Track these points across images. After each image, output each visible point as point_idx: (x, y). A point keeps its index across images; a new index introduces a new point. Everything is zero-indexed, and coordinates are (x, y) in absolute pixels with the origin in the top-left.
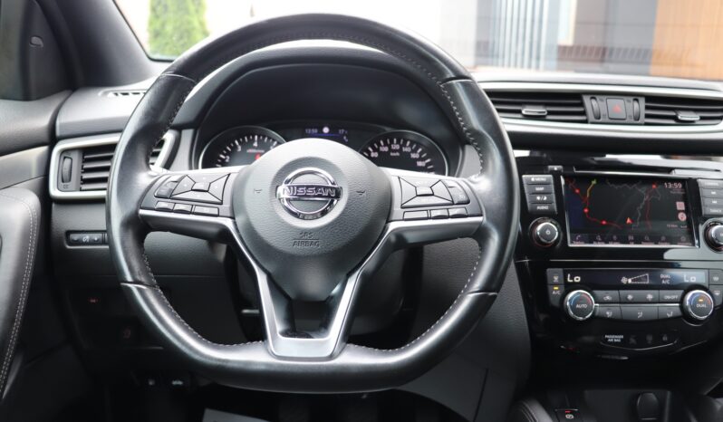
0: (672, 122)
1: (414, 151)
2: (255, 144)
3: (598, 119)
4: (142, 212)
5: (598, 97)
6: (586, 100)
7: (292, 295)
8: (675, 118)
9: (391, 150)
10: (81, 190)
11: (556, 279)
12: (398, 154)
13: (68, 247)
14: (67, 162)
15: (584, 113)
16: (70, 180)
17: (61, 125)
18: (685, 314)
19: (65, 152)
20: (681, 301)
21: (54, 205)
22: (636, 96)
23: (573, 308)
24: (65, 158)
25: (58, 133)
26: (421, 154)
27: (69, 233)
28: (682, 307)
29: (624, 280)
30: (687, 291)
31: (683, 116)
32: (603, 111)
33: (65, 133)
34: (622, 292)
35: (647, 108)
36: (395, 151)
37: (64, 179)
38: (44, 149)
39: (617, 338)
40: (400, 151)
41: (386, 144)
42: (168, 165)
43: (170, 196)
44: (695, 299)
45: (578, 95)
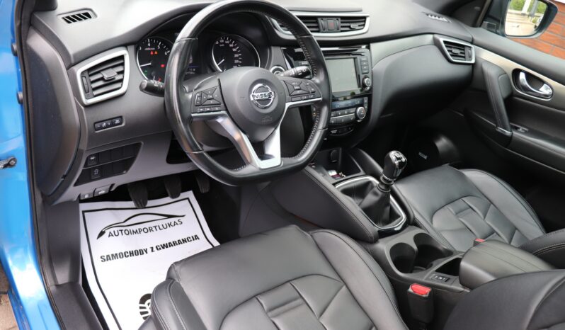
0: (348, 29)
1: (231, 43)
2: (149, 45)
3: (324, 30)
5: (324, 19)
6: (319, 19)
8: (349, 27)
9: (220, 43)
12: (223, 45)
13: (96, 132)
14: (84, 80)
15: (318, 27)
16: (89, 91)
18: (357, 117)
20: (355, 112)
22: (337, 18)
26: (234, 44)
27: (95, 124)
28: (356, 115)
30: (357, 108)
31: (352, 26)
32: (326, 26)
34: (337, 112)
35: (342, 22)
36: (222, 43)
39: (335, 132)
40: (224, 43)
44: (360, 111)
45: (315, 18)
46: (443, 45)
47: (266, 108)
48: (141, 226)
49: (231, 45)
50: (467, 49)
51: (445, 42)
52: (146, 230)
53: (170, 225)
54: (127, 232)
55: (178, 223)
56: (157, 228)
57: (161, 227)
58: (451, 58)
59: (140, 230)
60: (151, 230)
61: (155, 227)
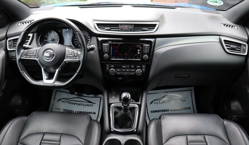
2: (52, 33)
3: (122, 30)
4: (21, 58)
5: (122, 25)
6: (120, 26)
7: (49, 72)
8: (141, 29)
10: (14, 48)
11: (108, 66)
14: (10, 43)
15: (119, 29)
16: (11, 46)
17: (8, 35)
19: (10, 41)
20: (135, 71)
22: (131, 24)
23: (111, 72)
25: (8, 36)
27: (12, 57)
28: (135, 73)
29: (123, 67)
31: (143, 29)
32: (123, 28)
33: (9, 36)
34: (122, 69)
35: (134, 27)
37: (10, 47)
38: (5, 40)
39: (121, 79)
42: (30, 44)
43: (26, 55)
44: (138, 71)
45: (118, 24)
46: (223, 42)
47: (49, 60)
48: (77, 102)
49: (87, 35)
50: (242, 46)
51: (225, 41)
52: (78, 104)
53: (88, 105)
54: (69, 103)
55: (91, 105)
56: (83, 105)
57: (84, 105)
58: (227, 51)
59: (75, 103)
60: (80, 105)
61: (82, 104)
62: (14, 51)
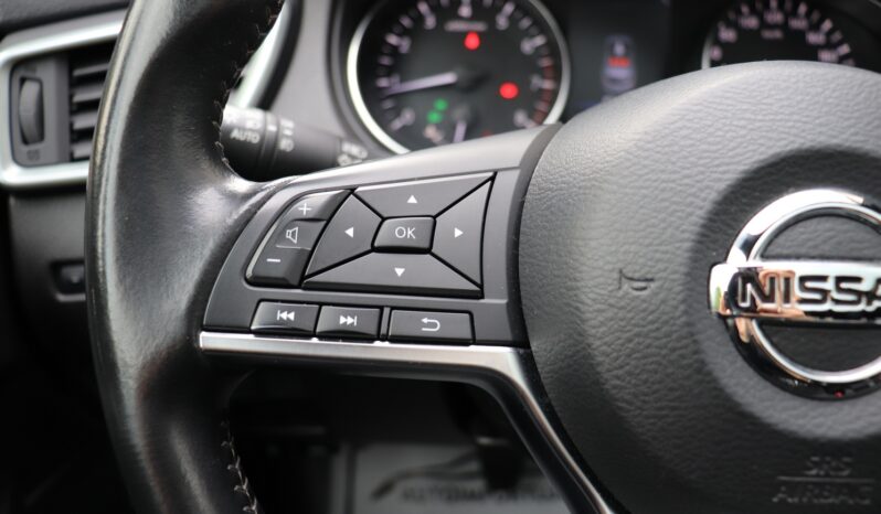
1: (815, 27)
2: (467, 11)
4: (209, 340)
9: (764, 25)
10: (73, 159)
12: (777, 34)
13: (62, 298)
14: (30, 90)
16: (41, 137)
21: (12, 201)
24: (23, 81)
26: (830, 34)
27: (57, 266)
36: (773, 27)
37: (26, 137)
40: (784, 27)
41: (753, 11)
62: (73, 190)
